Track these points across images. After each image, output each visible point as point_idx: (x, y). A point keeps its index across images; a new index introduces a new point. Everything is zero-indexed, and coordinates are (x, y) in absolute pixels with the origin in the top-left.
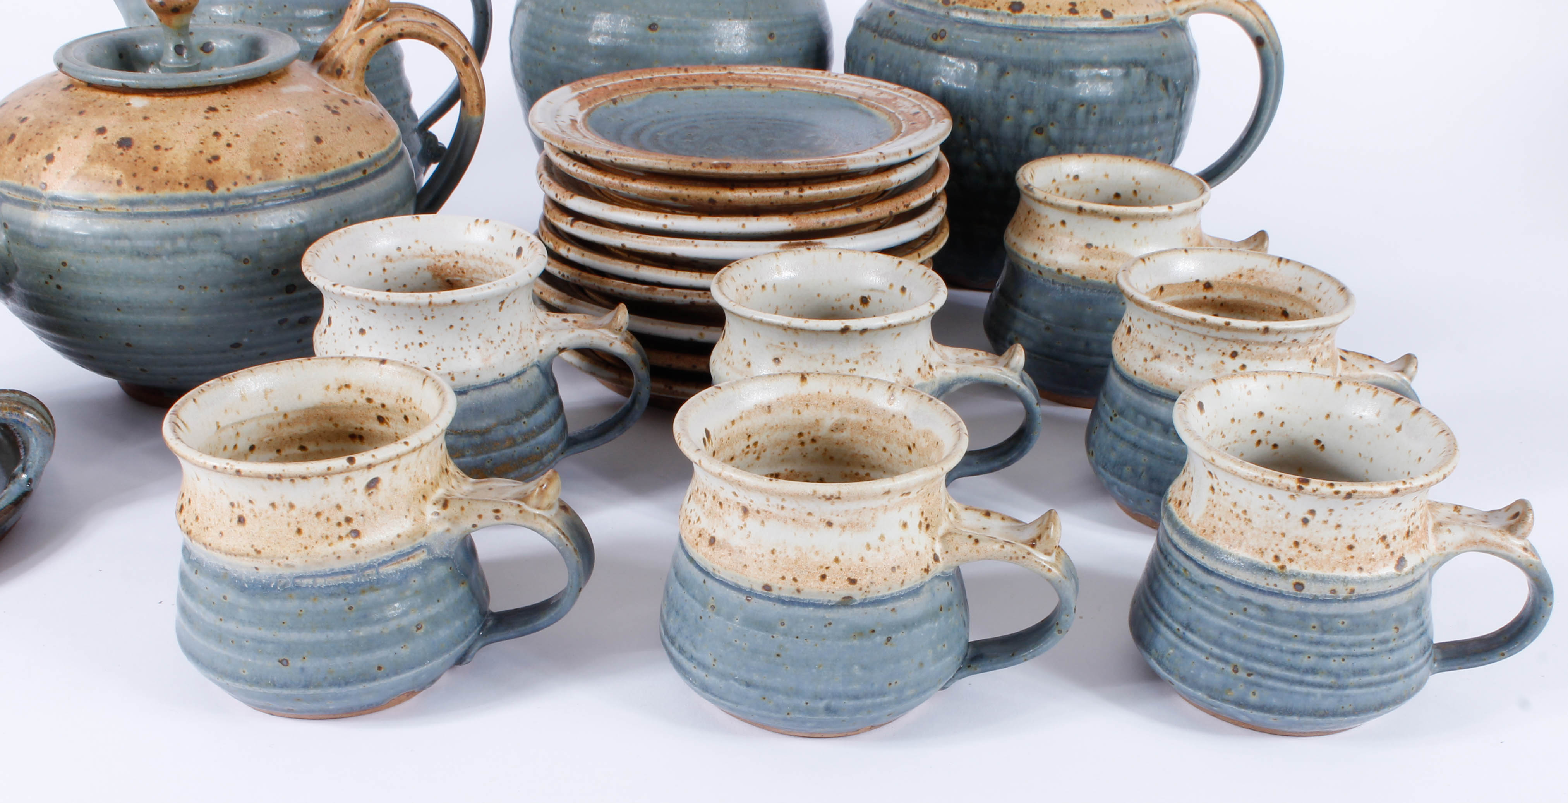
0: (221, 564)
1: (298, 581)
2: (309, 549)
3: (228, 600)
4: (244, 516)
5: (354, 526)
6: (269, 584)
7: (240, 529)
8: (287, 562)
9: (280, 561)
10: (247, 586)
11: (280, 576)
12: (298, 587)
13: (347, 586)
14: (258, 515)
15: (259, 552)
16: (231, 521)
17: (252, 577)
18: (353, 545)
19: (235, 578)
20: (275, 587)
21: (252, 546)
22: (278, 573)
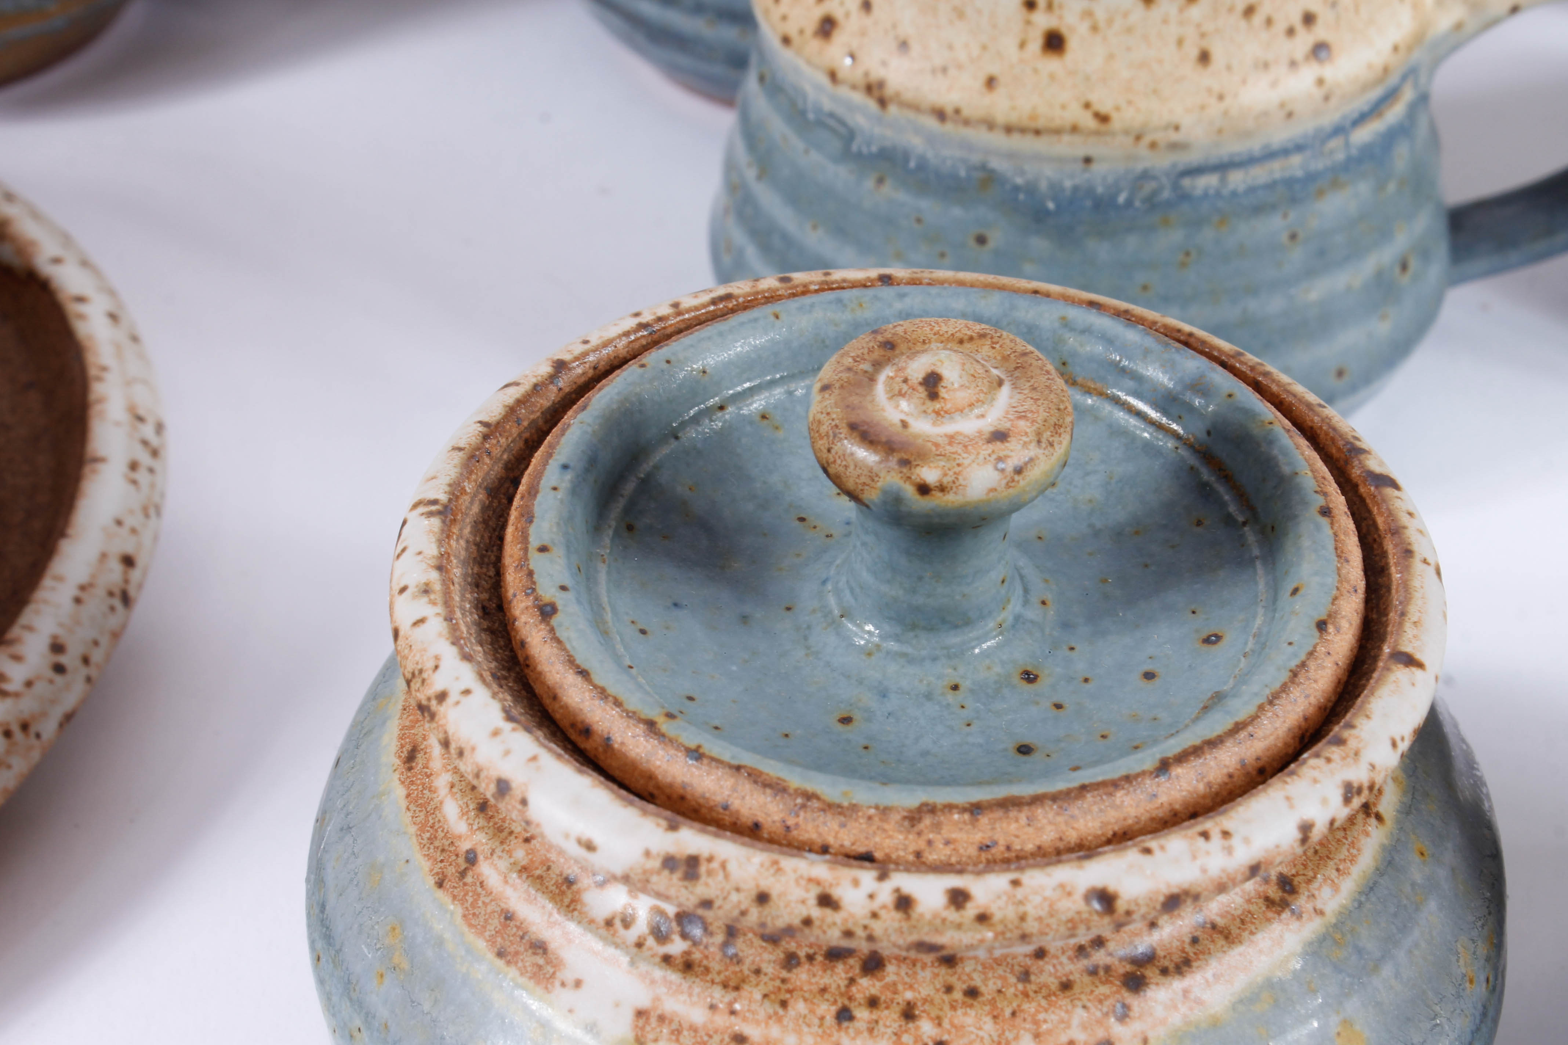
0: (976, 158)
1: (1186, 182)
2: (1228, 101)
3: (992, 244)
4: (1064, 31)
5: (1320, 32)
6: (1113, 198)
7: (1052, 64)
8: (1174, 137)
9: (1160, 137)
10: (1051, 205)
11: (1145, 176)
12: (1184, 197)
13: (1289, 182)
14: (1102, 24)
15: (1103, 118)
16: (1022, 45)
17: (1068, 184)
18: (1320, 82)
19: (1017, 189)
20: (1129, 203)
21: (1087, 106)
22: (1140, 167)
